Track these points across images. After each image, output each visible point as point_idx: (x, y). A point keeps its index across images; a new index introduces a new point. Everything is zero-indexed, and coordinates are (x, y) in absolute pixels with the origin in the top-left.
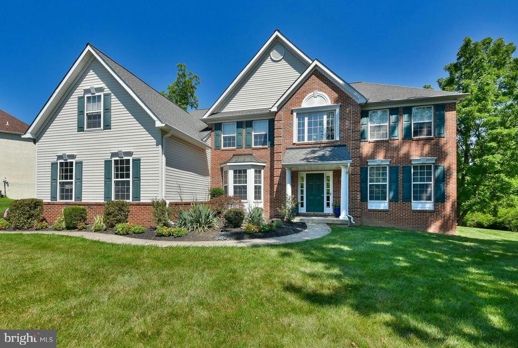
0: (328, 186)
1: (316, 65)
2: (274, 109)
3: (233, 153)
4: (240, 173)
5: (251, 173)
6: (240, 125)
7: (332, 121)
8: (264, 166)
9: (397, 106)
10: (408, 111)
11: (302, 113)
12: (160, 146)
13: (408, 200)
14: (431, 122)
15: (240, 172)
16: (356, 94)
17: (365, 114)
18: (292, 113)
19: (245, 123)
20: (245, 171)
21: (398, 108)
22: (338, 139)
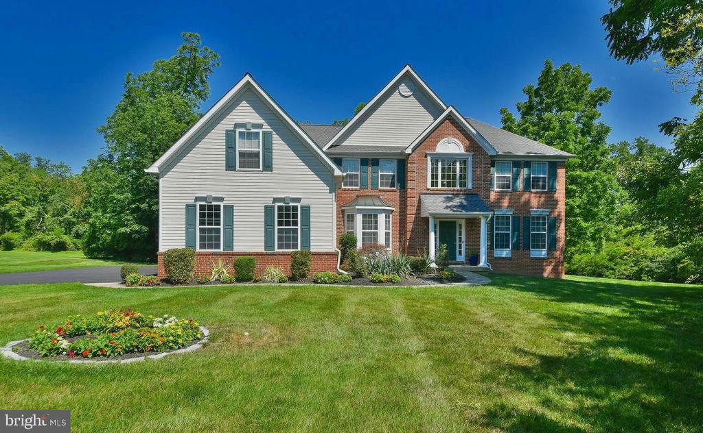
0: (460, 234)
1: (451, 111)
2: (409, 151)
3: (357, 193)
4: (370, 218)
5: (381, 218)
6: (364, 162)
7: (465, 168)
8: (393, 211)
9: (519, 160)
10: (528, 165)
11: (436, 158)
12: (334, 193)
13: (527, 248)
14: (545, 177)
15: (370, 216)
16: (486, 144)
17: (493, 164)
18: (426, 157)
19: (370, 160)
20: (376, 216)
21: (520, 162)
22: (470, 187)
